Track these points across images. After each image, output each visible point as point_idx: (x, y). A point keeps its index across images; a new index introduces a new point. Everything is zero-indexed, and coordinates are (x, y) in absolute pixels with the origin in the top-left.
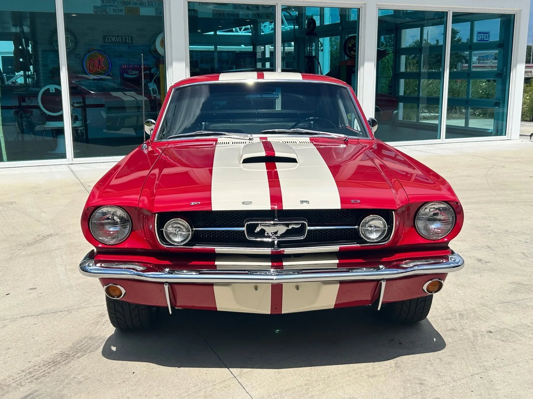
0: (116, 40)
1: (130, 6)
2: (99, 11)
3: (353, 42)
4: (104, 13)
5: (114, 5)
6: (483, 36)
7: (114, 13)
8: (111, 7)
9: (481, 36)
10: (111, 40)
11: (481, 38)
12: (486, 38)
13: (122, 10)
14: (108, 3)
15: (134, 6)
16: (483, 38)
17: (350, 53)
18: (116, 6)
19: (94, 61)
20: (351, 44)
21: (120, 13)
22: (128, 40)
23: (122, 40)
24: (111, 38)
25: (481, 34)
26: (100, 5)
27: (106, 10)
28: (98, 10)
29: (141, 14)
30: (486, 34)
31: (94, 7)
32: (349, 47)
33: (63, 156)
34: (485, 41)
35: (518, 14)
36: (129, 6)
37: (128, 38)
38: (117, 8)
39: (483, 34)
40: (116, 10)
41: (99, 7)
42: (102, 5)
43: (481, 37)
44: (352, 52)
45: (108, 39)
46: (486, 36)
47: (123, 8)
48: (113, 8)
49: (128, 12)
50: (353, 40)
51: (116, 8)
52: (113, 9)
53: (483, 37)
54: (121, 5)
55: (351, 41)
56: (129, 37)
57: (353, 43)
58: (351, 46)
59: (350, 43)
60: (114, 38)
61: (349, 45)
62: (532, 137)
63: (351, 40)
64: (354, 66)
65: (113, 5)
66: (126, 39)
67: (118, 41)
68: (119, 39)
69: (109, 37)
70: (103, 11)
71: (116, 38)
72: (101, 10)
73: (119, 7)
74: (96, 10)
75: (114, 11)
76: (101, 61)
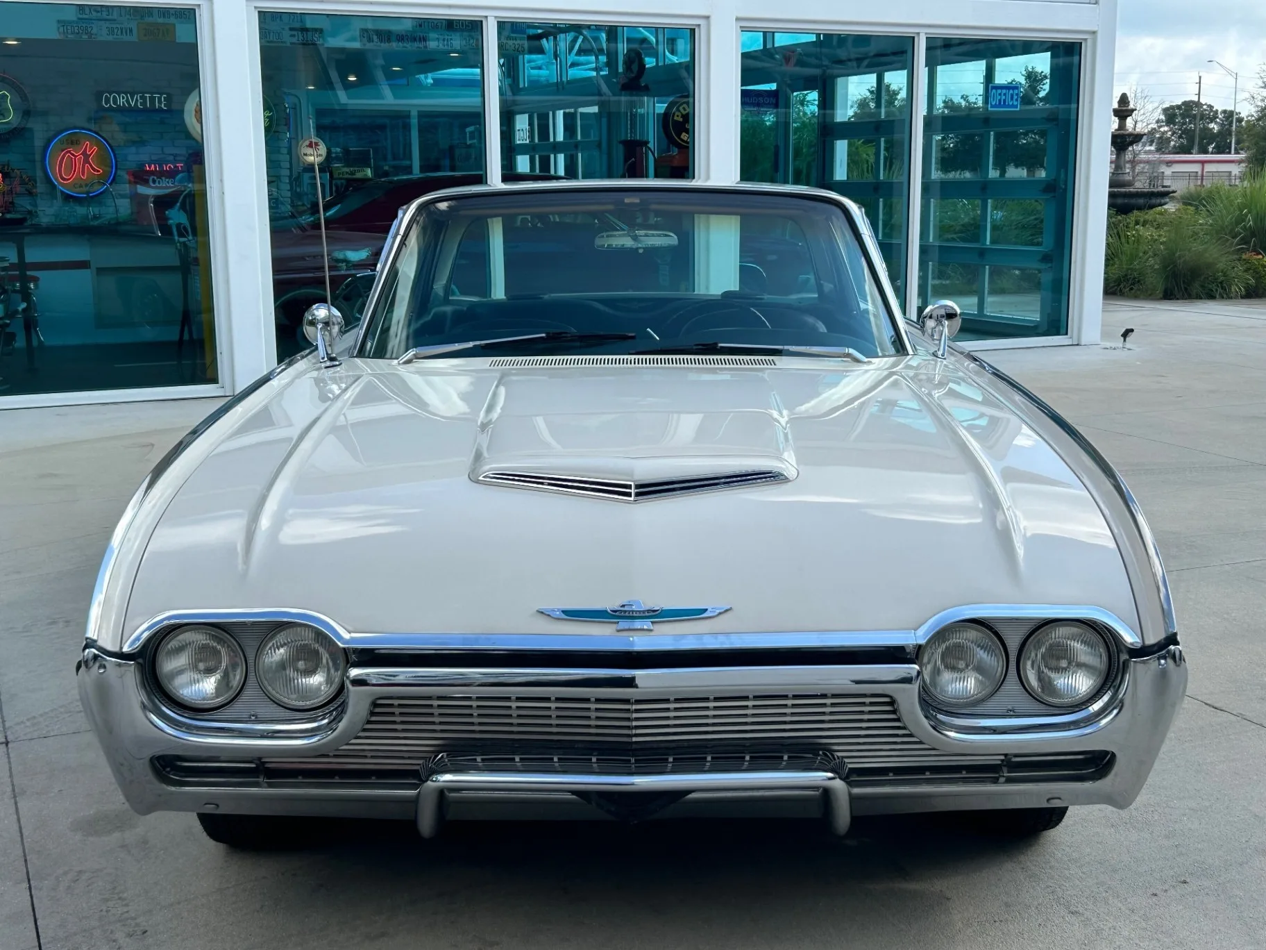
0: (128, 101)
1: (150, 20)
2: (72, 33)
3: (684, 109)
4: (85, 37)
5: (110, 17)
6: (1005, 94)
7: (110, 38)
8: (103, 22)
9: (1000, 94)
10: (115, 102)
11: (1000, 101)
12: (1012, 99)
13: (131, 30)
14: (94, 14)
15: (161, 20)
16: (1005, 101)
17: (679, 137)
18: (115, 20)
19: (73, 155)
20: (680, 114)
21: (126, 38)
22: (160, 102)
23: (144, 103)
24: (114, 97)
25: (999, 91)
26: (75, 19)
27: (89, 30)
28: (69, 31)
29: (178, 40)
30: (1011, 91)
31: (59, 22)
32: (675, 122)
34: (1009, 106)
35: (1089, 42)
36: (147, 20)
37: (160, 99)
38: (118, 26)
39: (1004, 91)
40: (116, 31)
41: (70, 22)
42: (79, 19)
43: (999, 97)
44: (684, 134)
45: (107, 101)
46: (1012, 96)
47: (133, 25)
48: (108, 24)
49: (145, 35)
50: (684, 106)
51: (114, 26)
52: (108, 27)
53: (1004, 97)
54: (128, 16)
55: (681, 108)
56: (161, 94)
57: (684, 113)
59: (677, 113)
60: (123, 98)
61: (676, 118)
62: (1127, 339)
63: (679, 107)
65: (108, 17)
66: (152, 99)
67: (133, 104)
68: (137, 100)
69: (110, 95)
70: (81, 31)
71: (127, 97)
72: (76, 31)
73: (122, 24)
74: (66, 31)
75: (111, 31)
76: (91, 155)
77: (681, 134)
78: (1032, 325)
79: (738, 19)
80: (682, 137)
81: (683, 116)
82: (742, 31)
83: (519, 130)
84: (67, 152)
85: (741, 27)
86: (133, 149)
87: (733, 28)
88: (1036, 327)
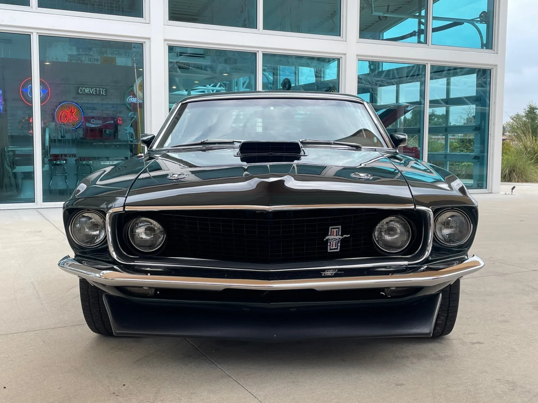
0: (89, 91)
2: (74, 60)
4: (79, 62)
5: (90, 54)
7: (89, 62)
8: (87, 56)
10: (84, 91)
13: (98, 59)
14: (83, 52)
15: (111, 56)
18: (91, 55)
19: (66, 112)
21: (96, 63)
22: (103, 92)
23: (96, 92)
26: (75, 54)
27: (81, 59)
29: (117, 65)
31: (69, 55)
33: (32, 200)
36: (105, 55)
37: (102, 90)
38: (93, 58)
40: (92, 60)
41: (74, 56)
42: (77, 54)
45: (81, 91)
47: (99, 57)
49: (104, 62)
51: (91, 57)
52: (89, 58)
54: (97, 54)
56: (103, 89)
60: (88, 90)
66: (100, 91)
67: (92, 93)
68: (93, 91)
69: (83, 88)
70: (78, 59)
71: (89, 89)
72: (76, 59)
73: (94, 57)
74: (71, 59)
75: (90, 60)
76: (74, 112)
78: (470, 185)
79: (357, 55)
82: (359, 60)
84: (64, 111)
85: (358, 59)
86: (90, 111)
87: (355, 59)
88: (472, 186)
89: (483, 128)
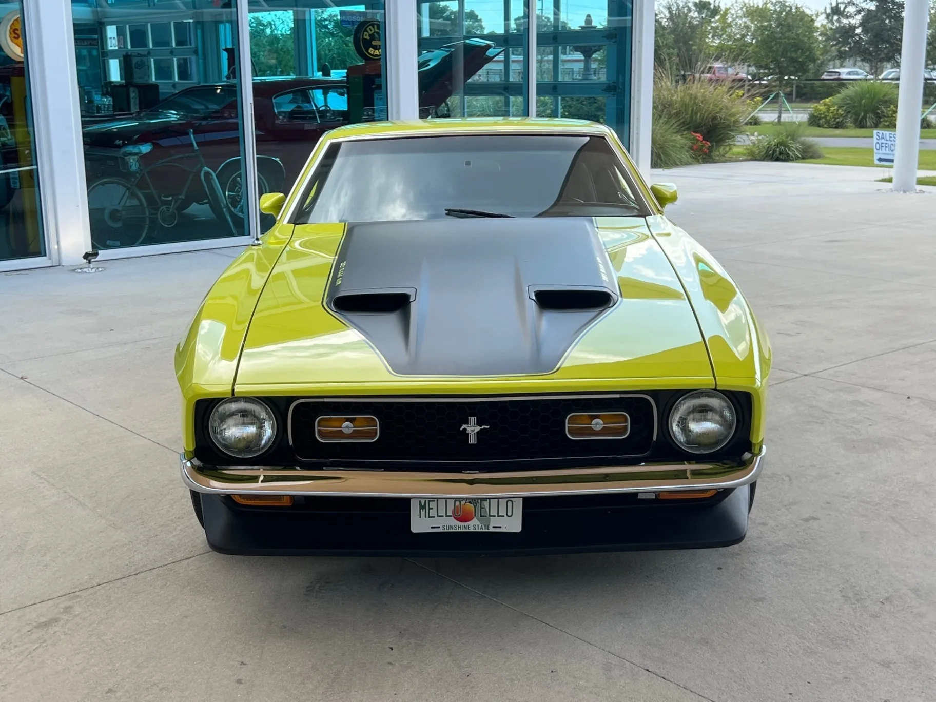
3: (371, 30)
17: (367, 51)
20: (367, 34)
32: (364, 40)
44: (371, 49)
50: (371, 27)
55: (368, 29)
57: (371, 33)
58: (368, 38)
59: (365, 33)
61: (365, 37)
63: (367, 27)
64: (379, 76)
77: (369, 49)
80: (369, 51)
81: (370, 35)
83: (110, 38)
89: (621, 87)
